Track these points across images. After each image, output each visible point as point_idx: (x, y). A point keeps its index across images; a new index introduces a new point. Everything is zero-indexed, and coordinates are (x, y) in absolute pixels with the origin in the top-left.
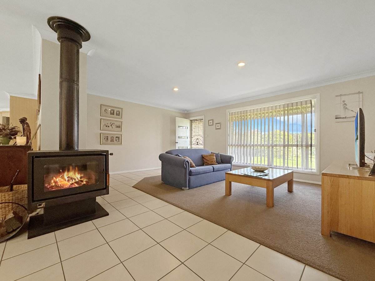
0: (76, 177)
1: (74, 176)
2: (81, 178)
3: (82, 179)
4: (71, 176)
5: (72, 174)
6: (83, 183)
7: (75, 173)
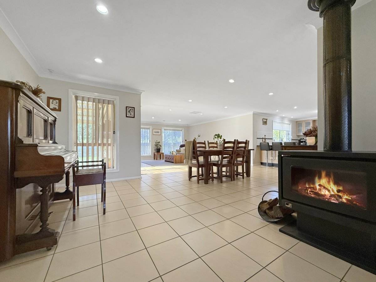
0: (331, 188)
1: (328, 185)
2: (339, 191)
3: (340, 194)
4: (324, 185)
5: (326, 183)
6: (341, 200)
7: (329, 182)
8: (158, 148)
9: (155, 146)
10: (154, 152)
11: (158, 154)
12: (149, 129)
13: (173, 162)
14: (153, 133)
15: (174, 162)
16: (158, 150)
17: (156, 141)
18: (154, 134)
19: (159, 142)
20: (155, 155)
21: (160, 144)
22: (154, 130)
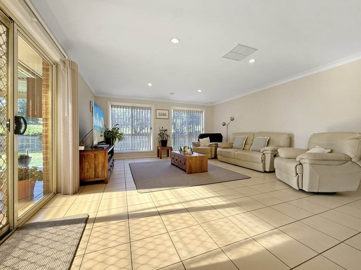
8: (164, 139)
9: (159, 136)
10: (158, 145)
11: (163, 149)
12: (151, 110)
13: (185, 171)
14: (156, 117)
15: (187, 171)
16: (164, 143)
17: (161, 129)
18: (158, 117)
19: (166, 130)
20: (158, 150)
21: (168, 133)
22: (158, 111)
